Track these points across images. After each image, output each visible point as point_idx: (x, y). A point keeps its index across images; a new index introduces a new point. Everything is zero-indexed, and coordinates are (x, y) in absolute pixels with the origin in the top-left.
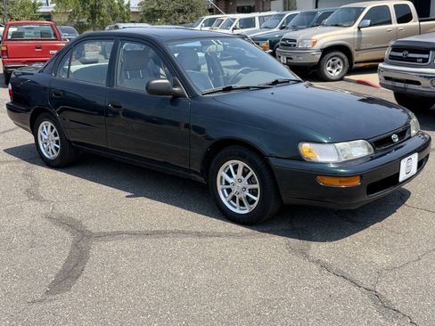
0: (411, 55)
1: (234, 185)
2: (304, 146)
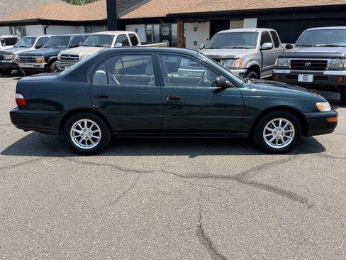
1: (275, 133)
2: (318, 104)
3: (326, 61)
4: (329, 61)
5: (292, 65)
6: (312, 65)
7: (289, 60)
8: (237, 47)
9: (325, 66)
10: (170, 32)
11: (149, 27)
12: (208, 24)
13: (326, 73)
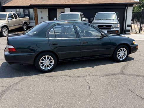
3: (111, 25)
4: (112, 25)
6: (106, 27)
7: (97, 25)
9: (111, 27)
11: (18, 10)
12: (47, 10)
13: (112, 29)
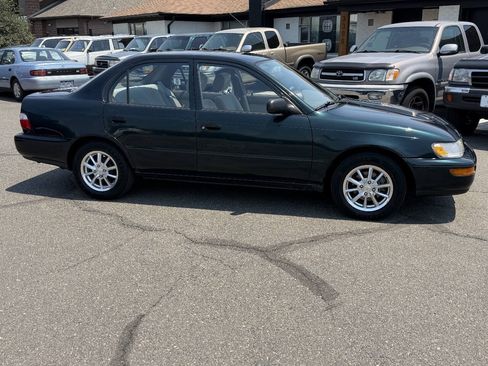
0: (345, 74)
1: (362, 187)
2: (436, 146)
5: (473, 80)
8: (400, 49)
10: (335, 26)
